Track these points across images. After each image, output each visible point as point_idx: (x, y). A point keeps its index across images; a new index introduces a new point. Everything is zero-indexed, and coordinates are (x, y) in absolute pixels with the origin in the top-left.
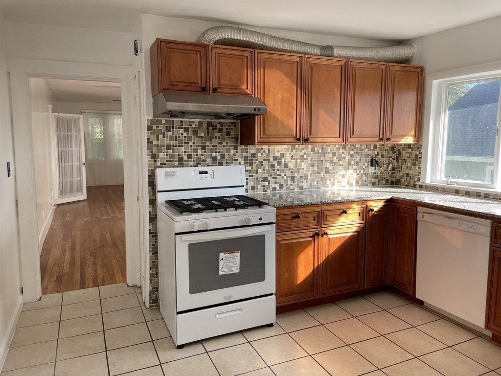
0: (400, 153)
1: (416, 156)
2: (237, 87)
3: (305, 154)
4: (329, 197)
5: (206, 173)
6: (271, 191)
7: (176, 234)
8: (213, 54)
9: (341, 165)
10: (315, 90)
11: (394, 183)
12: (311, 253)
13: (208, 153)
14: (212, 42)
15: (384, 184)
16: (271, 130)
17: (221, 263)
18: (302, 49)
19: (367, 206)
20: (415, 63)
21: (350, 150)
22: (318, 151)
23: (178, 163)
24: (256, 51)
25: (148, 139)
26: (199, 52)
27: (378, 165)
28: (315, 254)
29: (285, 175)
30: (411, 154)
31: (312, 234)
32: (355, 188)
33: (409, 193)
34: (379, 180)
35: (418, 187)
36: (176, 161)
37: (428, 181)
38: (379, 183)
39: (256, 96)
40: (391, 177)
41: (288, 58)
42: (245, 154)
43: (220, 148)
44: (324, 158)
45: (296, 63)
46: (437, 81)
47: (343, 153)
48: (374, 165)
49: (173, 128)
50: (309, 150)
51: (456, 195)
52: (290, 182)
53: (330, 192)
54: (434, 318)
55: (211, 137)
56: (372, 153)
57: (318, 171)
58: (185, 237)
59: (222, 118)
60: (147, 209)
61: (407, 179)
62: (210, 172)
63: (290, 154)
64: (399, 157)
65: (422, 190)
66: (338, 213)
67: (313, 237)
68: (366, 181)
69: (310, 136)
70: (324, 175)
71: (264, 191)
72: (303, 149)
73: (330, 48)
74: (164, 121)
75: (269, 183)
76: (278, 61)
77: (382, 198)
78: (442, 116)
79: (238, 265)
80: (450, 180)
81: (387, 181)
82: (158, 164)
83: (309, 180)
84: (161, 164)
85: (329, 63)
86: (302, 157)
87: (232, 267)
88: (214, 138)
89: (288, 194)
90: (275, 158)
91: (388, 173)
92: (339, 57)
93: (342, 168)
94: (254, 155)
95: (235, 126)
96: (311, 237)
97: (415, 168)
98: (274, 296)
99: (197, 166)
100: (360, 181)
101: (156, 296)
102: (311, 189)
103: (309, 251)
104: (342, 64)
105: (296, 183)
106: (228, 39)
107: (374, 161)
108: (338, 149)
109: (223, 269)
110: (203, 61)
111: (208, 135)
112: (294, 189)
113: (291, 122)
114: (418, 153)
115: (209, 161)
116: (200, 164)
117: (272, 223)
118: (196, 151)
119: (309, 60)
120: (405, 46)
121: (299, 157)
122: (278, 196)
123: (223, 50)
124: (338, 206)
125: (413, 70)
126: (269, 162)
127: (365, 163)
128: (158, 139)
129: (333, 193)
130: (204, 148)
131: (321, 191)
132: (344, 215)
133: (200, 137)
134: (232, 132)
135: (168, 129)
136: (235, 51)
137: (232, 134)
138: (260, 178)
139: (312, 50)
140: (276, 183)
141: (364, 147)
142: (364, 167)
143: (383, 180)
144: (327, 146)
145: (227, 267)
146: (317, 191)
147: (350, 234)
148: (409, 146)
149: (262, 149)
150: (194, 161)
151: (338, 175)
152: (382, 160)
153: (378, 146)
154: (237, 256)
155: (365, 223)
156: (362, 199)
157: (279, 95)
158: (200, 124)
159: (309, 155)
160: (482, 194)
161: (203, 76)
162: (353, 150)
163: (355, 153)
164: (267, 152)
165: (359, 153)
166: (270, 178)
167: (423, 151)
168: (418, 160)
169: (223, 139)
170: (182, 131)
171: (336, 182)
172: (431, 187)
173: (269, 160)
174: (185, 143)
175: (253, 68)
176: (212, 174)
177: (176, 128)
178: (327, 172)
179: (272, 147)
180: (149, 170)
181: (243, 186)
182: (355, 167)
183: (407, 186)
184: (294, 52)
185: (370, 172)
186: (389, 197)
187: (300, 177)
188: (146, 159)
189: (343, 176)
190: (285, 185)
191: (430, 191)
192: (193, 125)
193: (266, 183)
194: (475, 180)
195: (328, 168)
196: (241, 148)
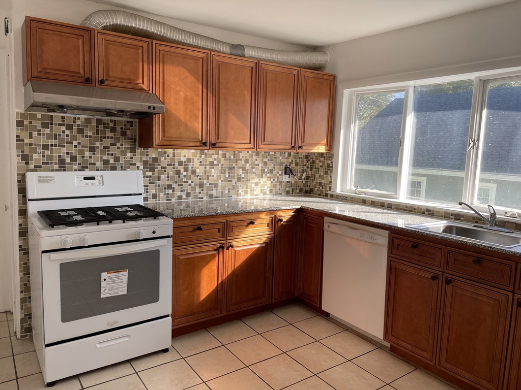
0: (313, 162)
1: (328, 165)
2: (131, 81)
3: (215, 159)
4: (241, 207)
5: (93, 178)
6: (176, 200)
7: (43, 252)
8: (100, 41)
9: (254, 173)
10: (222, 91)
11: (308, 192)
12: (215, 267)
13: (98, 155)
14: (100, 27)
15: (298, 193)
16: (172, 132)
17: (103, 284)
18: (210, 45)
19: (275, 216)
20: (328, 70)
21: (264, 157)
22: (230, 157)
23: (58, 166)
24: (154, 42)
25: (18, 137)
26: (81, 37)
27: (292, 174)
28: (220, 268)
29: (192, 182)
30: (323, 162)
31: (215, 247)
32: (268, 196)
33: (319, 202)
34: (293, 189)
35: (329, 196)
36: (56, 163)
37: (338, 191)
38: (293, 191)
39: (154, 93)
40: (305, 185)
41: (191, 53)
42: (144, 158)
43: (113, 150)
44: (236, 165)
45: (201, 60)
46: (348, 90)
47: (256, 160)
48: (288, 173)
49: (52, 124)
50: (220, 156)
51: (362, 205)
52: (198, 190)
53: (242, 201)
54: (338, 330)
55: (101, 137)
56: (286, 161)
57: (229, 178)
58: (54, 255)
59: (114, 115)
60: (16, 220)
61: (319, 188)
62: (99, 177)
63: (198, 159)
64: (312, 166)
65: (333, 200)
66: (245, 223)
67: (217, 250)
68: (279, 189)
69: (218, 141)
70: (236, 183)
71: (167, 200)
72: (213, 154)
73: (241, 47)
74: (39, 116)
75: (173, 191)
76: (180, 55)
77: (291, 207)
78: (352, 126)
79: (126, 285)
80: (358, 190)
81: (301, 190)
82: (32, 166)
83: (219, 188)
84: (35, 167)
85: (239, 62)
86: (212, 163)
87: (118, 289)
88: (105, 138)
89: (196, 203)
90: (181, 163)
91: (302, 182)
92: (251, 58)
93: (256, 175)
94: (155, 160)
95: (132, 126)
96: (215, 250)
97: (327, 177)
98: (170, 318)
99: (84, 170)
100: (274, 189)
101: (30, 324)
102: (222, 197)
103: (213, 265)
104: (253, 65)
105: (205, 191)
106: (120, 25)
107: (288, 169)
108: (251, 156)
109: (106, 291)
110: (86, 48)
111: (97, 134)
112: (202, 198)
113: (196, 124)
114: (329, 162)
115: (98, 164)
116: (87, 167)
117: (168, 237)
118: (81, 152)
119: (217, 58)
120: (318, 53)
121: (208, 163)
122: (184, 205)
123: (113, 37)
124: (245, 216)
125: (325, 77)
126: (174, 168)
127: (279, 171)
128: (31, 137)
129: (245, 203)
130: (92, 149)
131: (233, 200)
132: (252, 226)
133: (87, 137)
134: (128, 132)
135: (45, 126)
136: (127, 40)
137: (129, 135)
138: (162, 185)
139: (221, 47)
140: (181, 191)
141: (278, 155)
142: (278, 175)
143: (297, 189)
144: (239, 152)
145: (111, 289)
146: (228, 199)
147: (258, 246)
148: (322, 155)
149: (165, 152)
150: (79, 164)
151: (252, 183)
152: (296, 168)
153: (292, 154)
154: (124, 275)
155: (274, 234)
156: (271, 209)
157: (182, 94)
158: (88, 121)
159: (219, 161)
160: (386, 205)
161: (87, 66)
162: (267, 158)
163: (268, 160)
164: (171, 156)
165: (273, 160)
166: (175, 185)
167: (334, 160)
168: (329, 169)
169: (117, 140)
170: (64, 128)
171: (249, 190)
172: (340, 197)
173: (174, 165)
174: (68, 143)
175: (151, 62)
176: (101, 180)
177: (56, 124)
178: (239, 179)
179: (177, 151)
180: (18, 174)
181: (141, 194)
182: (268, 175)
183: (320, 195)
184: (200, 48)
185: (284, 180)
186: (298, 207)
187: (210, 184)
188: (14, 161)
189: (257, 184)
190: (192, 193)
191: (340, 201)
192: (79, 122)
193: (171, 191)
194: (381, 190)
195: (241, 175)
196: (139, 151)
